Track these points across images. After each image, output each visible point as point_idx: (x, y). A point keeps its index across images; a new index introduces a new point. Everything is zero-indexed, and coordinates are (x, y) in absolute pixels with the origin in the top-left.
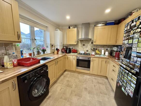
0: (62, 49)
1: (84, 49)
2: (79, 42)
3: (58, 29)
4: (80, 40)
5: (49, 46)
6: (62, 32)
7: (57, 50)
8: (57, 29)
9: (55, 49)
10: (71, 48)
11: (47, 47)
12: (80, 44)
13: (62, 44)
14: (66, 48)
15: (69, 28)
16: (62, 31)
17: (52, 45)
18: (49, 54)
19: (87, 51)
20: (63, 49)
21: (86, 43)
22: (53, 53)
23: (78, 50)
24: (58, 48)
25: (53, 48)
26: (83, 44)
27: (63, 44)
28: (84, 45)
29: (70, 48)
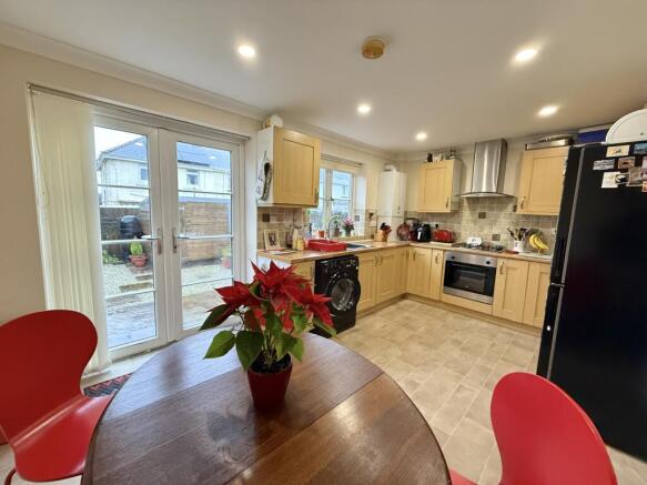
0: (400, 227)
1: (482, 229)
2: (465, 204)
3: (392, 167)
4: (467, 198)
5: (363, 217)
6: (402, 174)
7: (385, 228)
8: (387, 167)
9: (379, 226)
10: (433, 224)
11: (357, 218)
12: (466, 213)
13: (402, 210)
14: (415, 225)
15: (430, 159)
16: (404, 172)
17: (372, 214)
18: (361, 238)
19: (496, 237)
20: (405, 226)
21: (492, 209)
22: (372, 237)
23: (460, 234)
24: (388, 224)
25: (373, 223)
26: (479, 211)
27: (406, 213)
28: (482, 216)
29: (427, 226)
